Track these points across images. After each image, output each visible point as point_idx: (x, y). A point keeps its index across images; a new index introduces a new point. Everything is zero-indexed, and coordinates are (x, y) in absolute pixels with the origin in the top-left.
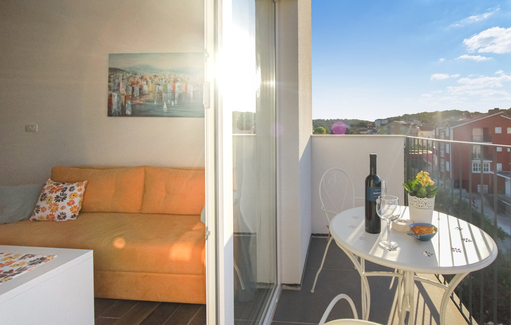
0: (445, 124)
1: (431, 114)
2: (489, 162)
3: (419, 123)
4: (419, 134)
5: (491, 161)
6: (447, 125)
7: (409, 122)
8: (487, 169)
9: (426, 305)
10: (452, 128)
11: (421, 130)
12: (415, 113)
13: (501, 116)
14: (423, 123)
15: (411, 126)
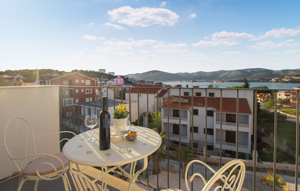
0: (45, 78)
1: (32, 71)
2: (72, 99)
3: (22, 77)
4: (22, 84)
5: (73, 98)
6: (46, 78)
7: (13, 77)
8: (72, 103)
9: (97, 184)
10: (50, 80)
11: (24, 82)
12: (18, 70)
13: (79, 74)
14: (25, 77)
15: (15, 80)
